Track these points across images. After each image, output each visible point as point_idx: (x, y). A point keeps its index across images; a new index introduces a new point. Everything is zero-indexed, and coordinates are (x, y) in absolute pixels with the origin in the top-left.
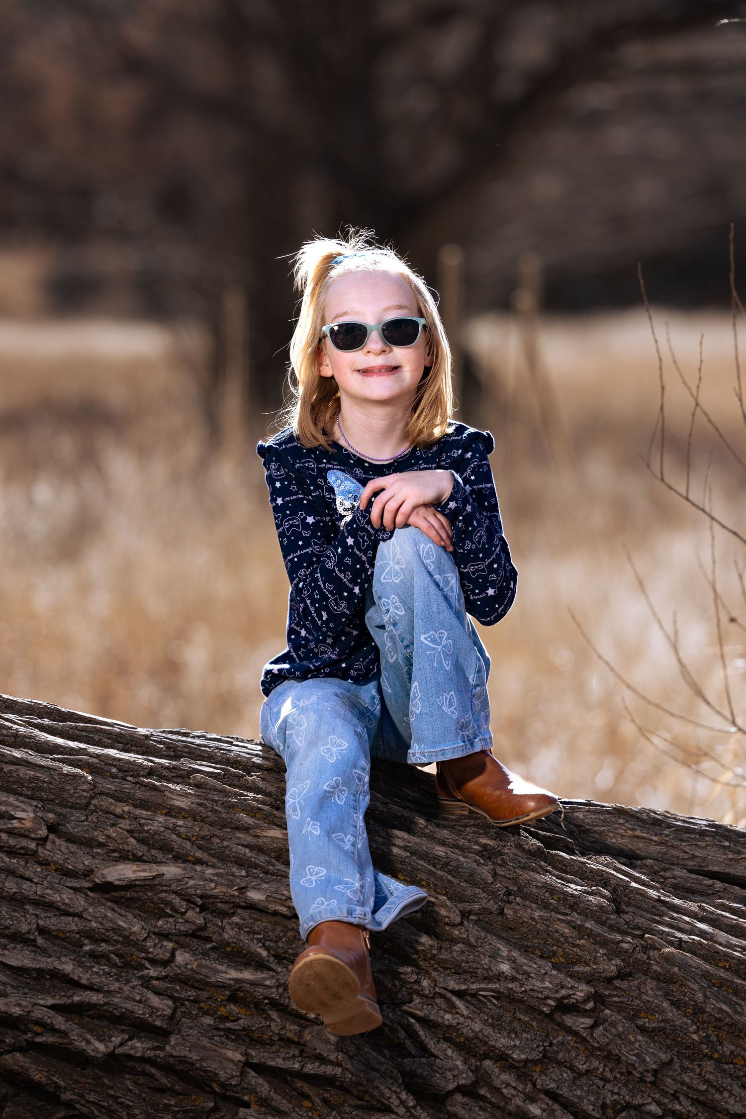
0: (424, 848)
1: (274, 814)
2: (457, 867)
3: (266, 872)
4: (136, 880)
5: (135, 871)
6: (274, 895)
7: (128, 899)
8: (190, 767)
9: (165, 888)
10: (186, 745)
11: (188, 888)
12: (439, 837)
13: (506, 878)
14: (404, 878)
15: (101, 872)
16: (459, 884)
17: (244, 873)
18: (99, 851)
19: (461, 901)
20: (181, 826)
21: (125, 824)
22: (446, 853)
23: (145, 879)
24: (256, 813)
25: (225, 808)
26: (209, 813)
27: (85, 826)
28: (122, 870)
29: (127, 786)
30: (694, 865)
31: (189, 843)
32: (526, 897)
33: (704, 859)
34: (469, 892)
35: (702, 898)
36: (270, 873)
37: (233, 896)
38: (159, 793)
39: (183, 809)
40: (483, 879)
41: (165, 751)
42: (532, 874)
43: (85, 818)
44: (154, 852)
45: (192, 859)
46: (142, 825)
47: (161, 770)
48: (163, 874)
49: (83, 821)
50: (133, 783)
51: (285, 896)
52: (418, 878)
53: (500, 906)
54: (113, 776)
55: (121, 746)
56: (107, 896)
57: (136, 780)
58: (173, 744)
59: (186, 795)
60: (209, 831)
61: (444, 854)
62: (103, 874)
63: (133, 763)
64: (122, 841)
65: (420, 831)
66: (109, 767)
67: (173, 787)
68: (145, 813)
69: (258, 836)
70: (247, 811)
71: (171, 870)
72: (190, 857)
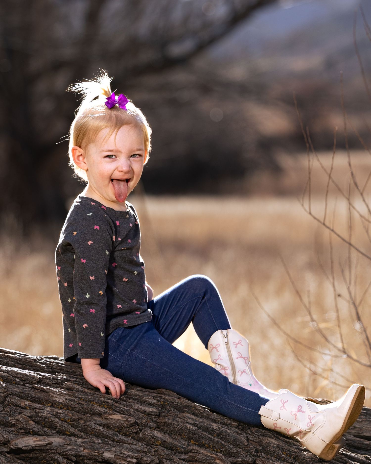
0: (206, 424)
1: (115, 405)
2: (226, 435)
3: (113, 441)
4: (36, 446)
5: (35, 441)
6: (119, 454)
7: (31, 458)
8: (62, 378)
9: (53, 451)
10: (58, 365)
11: (67, 451)
12: (212, 418)
13: (255, 442)
14: (194, 443)
15: (14, 442)
16: (228, 446)
17: (100, 441)
18: (12, 429)
19: (230, 456)
20: (60, 413)
21: (27, 412)
22: (219, 427)
23: (41, 446)
24: (104, 405)
25: (86, 402)
26: (77, 405)
27: (3, 414)
28: (27, 440)
29: (27, 390)
30: (355, 433)
31: (66, 423)
32: (267, 453)
33: (361, 429)
34: (234, 451)
35: (365, 452)
36: (115, 441)
37: (95, 455)
38: (46, 394)
39: (61, 403)
40: (241, 443)
41: (46, 369)
42: (270, 439)
43: (3, 409)
44: (45, 429)
45: (68, 433)
46: (37, 413)
47: (46, 380)
48: (52, 443)
49: (2, 411)
50: (30, 388)
51: (126, 455)
52: (203, 443)
53: (253, 459)
54: (18, 384)
55: (20, 366)
56: (18, 457)
57: (32, 386)
58: (50, 364)
59: (61, 394)
60: (78, 416)
61: (217, 428)
62: (16, 443)
63: (29, 376)
64: (26, 423)
65: (201, 414)
66: (15, 378)
67: (54, 390)
68: (39, 405)
69: (107, 419)
70: (99, 404)
71: (57, 440)
72: (67, 432)
